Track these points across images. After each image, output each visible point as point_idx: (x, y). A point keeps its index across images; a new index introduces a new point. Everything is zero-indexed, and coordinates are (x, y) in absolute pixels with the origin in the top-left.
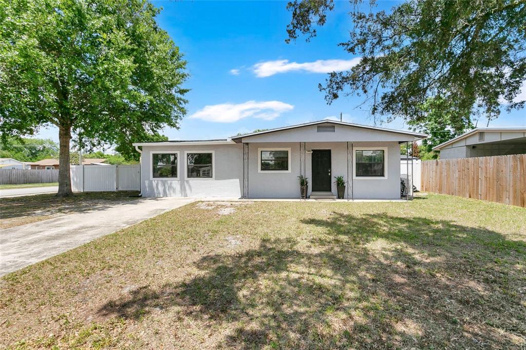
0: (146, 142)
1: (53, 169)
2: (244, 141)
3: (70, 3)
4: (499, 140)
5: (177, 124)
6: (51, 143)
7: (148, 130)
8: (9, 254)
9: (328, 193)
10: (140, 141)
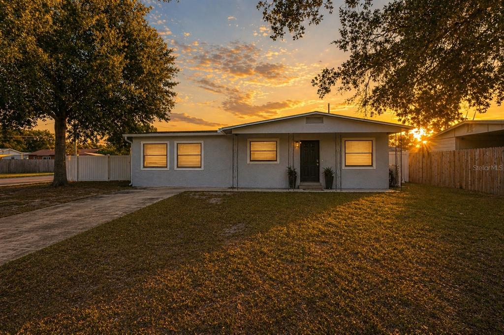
0: (136, 133)
1: (49, 158)
2: (234, 132)
3: (65, 2)
4: (487, 131)
5: (166, 116)
6: (47, 134)
7: (138, 121)
8: (10, 241)
9: (316, 184)
10: (130, 133)
